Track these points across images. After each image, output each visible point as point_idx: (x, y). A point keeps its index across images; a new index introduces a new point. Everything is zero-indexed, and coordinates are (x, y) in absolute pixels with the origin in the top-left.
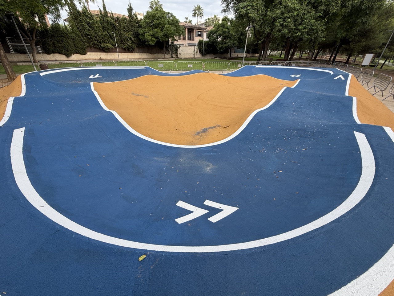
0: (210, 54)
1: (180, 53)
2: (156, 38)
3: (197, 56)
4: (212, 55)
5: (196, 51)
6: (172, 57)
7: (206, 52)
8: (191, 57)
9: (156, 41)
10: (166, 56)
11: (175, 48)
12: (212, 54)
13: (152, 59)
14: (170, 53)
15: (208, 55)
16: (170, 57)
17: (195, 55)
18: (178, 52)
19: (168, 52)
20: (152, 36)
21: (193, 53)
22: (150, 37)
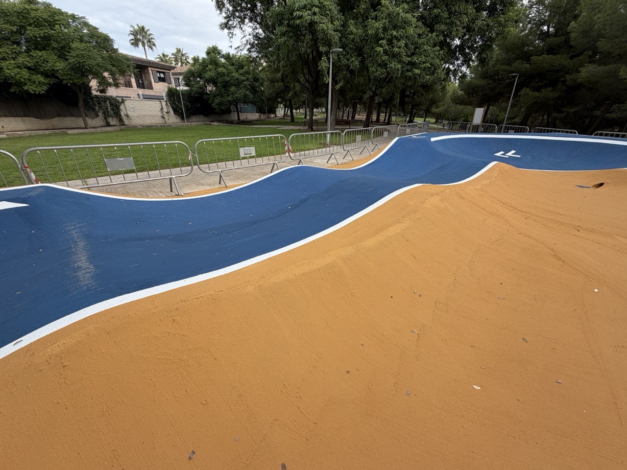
0: (197, 115)
1: (127, 116)
2: (46, 75)
3: (170, 119)
4: (202, 117)
5: (165, 110)
6: (108, 125)
7: (190, 111)
8: (157, 122)
9: (49, 84)
10: (91, 122)
11: (111, 104)
12: (201, 115)
13: (47, 132)
14: (100, 114)
15: (194, 118)
16: (102, 123)
17: (166, 119)
18: (122, 113)
19: (93, 114)
20: (29, 68)
21: (160, 114)
22: (25, 73)
